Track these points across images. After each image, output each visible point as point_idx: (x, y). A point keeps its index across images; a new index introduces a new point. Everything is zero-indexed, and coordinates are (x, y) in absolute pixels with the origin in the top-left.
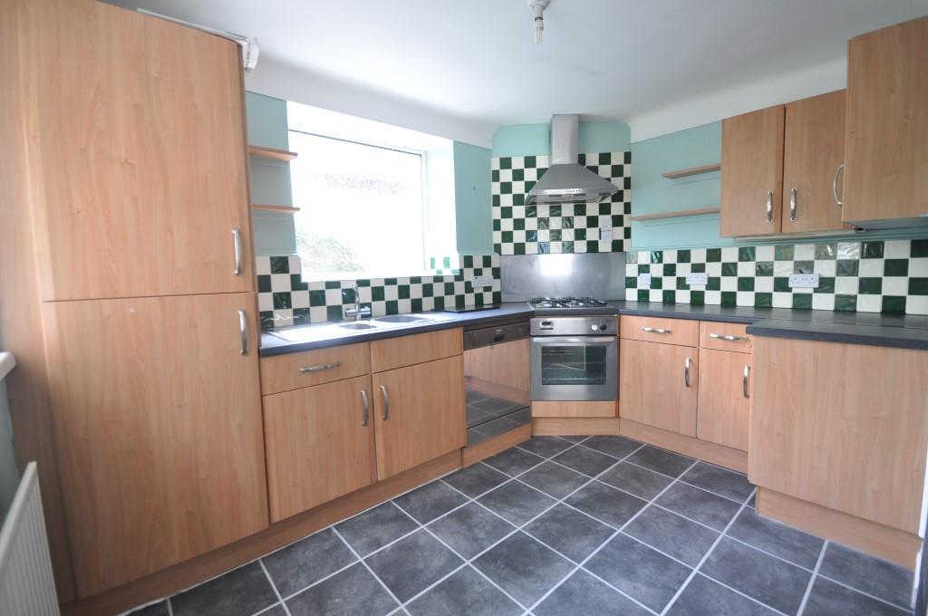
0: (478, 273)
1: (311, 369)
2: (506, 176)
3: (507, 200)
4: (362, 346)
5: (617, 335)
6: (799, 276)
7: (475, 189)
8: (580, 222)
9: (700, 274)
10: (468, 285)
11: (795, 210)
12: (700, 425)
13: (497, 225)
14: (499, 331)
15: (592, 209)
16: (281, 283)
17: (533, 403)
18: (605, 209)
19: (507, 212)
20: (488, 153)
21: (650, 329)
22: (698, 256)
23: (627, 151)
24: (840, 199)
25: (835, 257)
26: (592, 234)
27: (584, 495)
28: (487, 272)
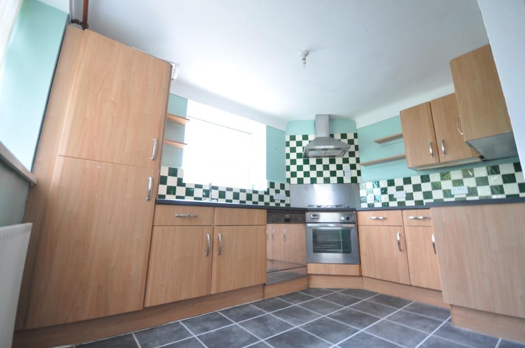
0: (277, 192)
1: (182, 215)
2: (293, 144)
3: (293, 156)
4: (210, 209)
5: (356, 223)
6: (456, 188)
7: (276, 149)
8: (333, 167)
9: (401, 192)
10: (272, 198)
11: (445, 151)
12: (412, 276)
13: (288, 168)
14: (287, 216)
15: (339, 161)
16: (172, 181)
17: (308, 264)
18: (346, 161)
19: (293, 162)
20: (284, 133)
21: (375, 218)
22: (399, 182)
23: (355, 132)
24: (462, 132)
25: (473, 176)
26: (339, 174)
27: (340, 314)
28: (283, 192)
